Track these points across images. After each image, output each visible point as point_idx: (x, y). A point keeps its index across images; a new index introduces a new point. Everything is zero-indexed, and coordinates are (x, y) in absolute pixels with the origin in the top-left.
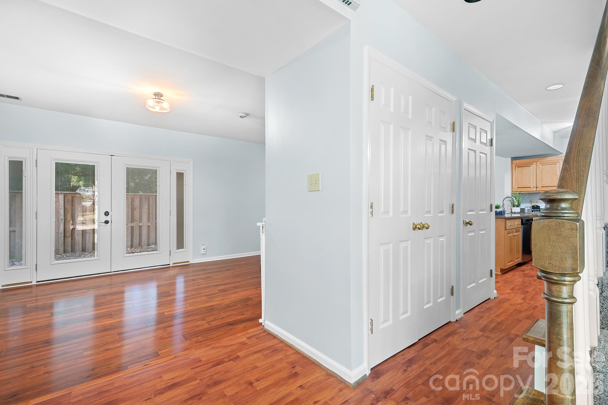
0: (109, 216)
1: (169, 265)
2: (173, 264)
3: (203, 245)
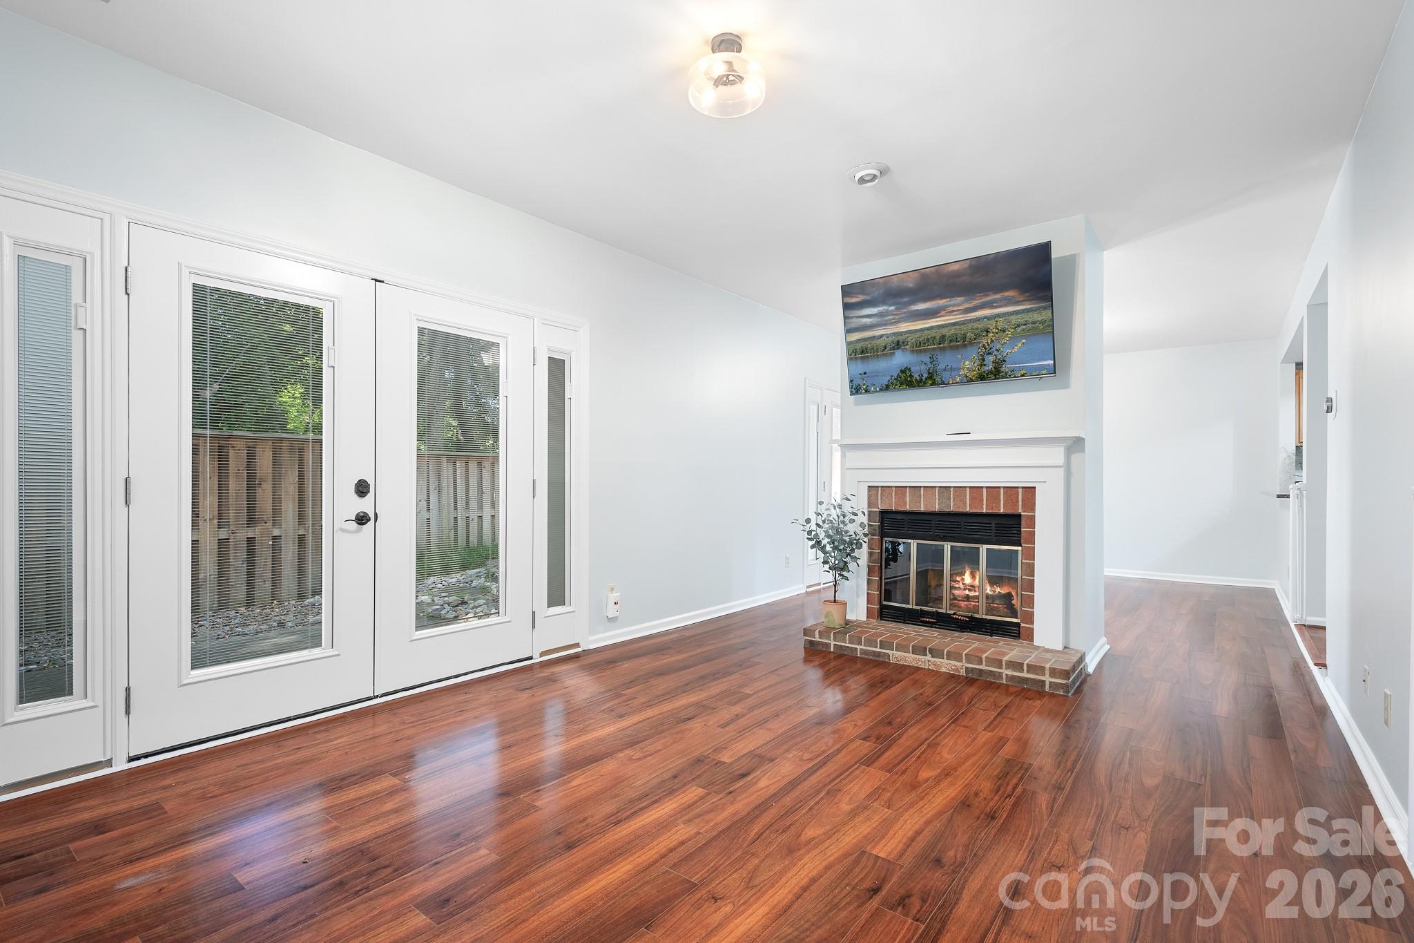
0: (370, 496)
1: (531, 658)
2: (542, 654)
3: (612, 589)
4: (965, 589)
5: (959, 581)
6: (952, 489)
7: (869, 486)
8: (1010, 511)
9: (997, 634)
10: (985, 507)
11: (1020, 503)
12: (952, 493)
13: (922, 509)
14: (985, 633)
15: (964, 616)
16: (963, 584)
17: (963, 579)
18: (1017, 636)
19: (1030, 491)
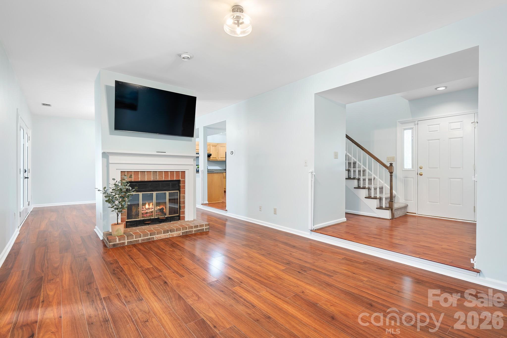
4: (146, 210)
5: (144, 208)
6: (158, 172)
7: (121, 171)
8: (177, 179)
9: (172, 221)
10: (169, 178)
11: (180, 176)
12: (158, 174)
13: (146, 180)
14: (168, 222)
15: (162, 217)
16: (145, 208)
17: (145, 207)
18: (179, 219)
19: (184, 173)
